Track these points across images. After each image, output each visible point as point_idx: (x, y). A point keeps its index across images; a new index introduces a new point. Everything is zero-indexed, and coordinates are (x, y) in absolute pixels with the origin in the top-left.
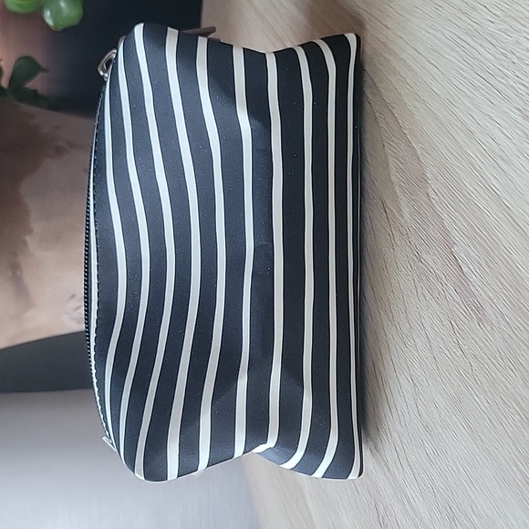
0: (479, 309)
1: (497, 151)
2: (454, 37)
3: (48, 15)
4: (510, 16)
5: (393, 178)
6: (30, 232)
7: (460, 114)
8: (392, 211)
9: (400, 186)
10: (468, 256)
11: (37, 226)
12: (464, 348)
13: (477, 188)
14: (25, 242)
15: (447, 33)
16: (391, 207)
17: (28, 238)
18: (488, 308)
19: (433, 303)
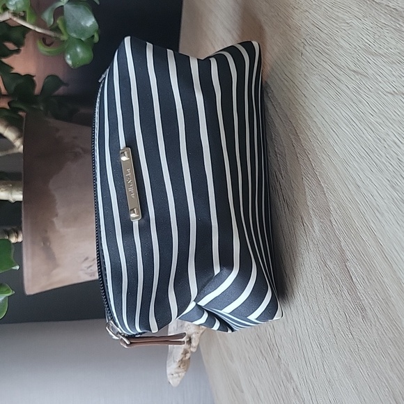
0: (363, 309)
1: (375, 204)
2: (348, 117)
3: (68, 58)
4: (383, 115)
5: (308, 203)
6: (57, 215)
7: (351, 172)
8: (308, 226)
9: (313, 210)
10: (356, 271)
11: (61, 210)
12: (354, 333)
13: (362, 226)
14: (52, 223)
15: (344, 114)
16: (307, 223)
17: (55, 220)
18: (368, 310)
19: (333, 296)
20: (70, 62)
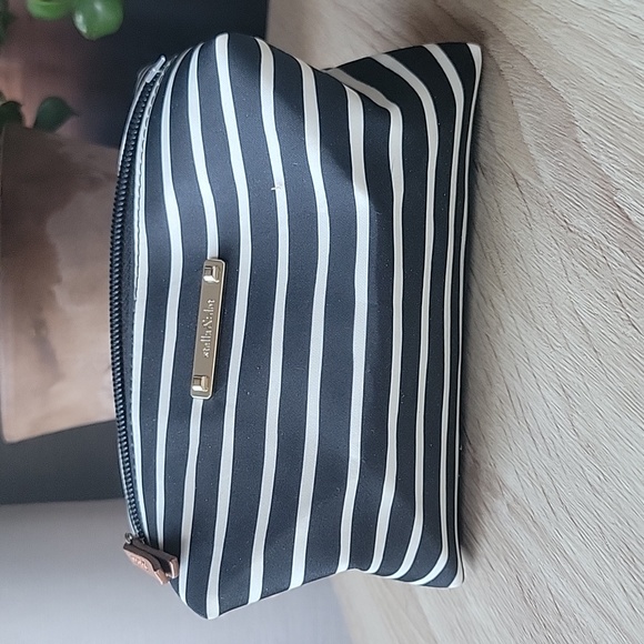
3: (80, 20)
5: (528, 139)
6: (59, 280)
8: (527, 181)
9: (538, 145)
11: (67, 273)
12: (638, 322)
14: (51, 294)
16: (526, 177)
17: (56, 289)
20: (83, 30)
